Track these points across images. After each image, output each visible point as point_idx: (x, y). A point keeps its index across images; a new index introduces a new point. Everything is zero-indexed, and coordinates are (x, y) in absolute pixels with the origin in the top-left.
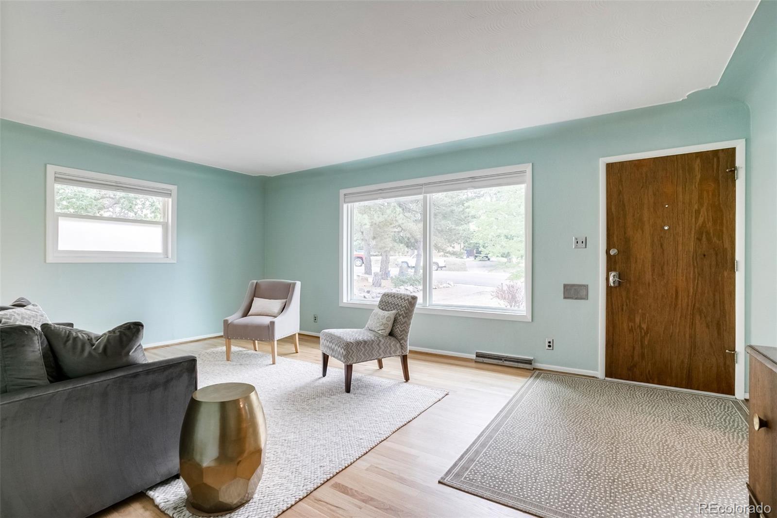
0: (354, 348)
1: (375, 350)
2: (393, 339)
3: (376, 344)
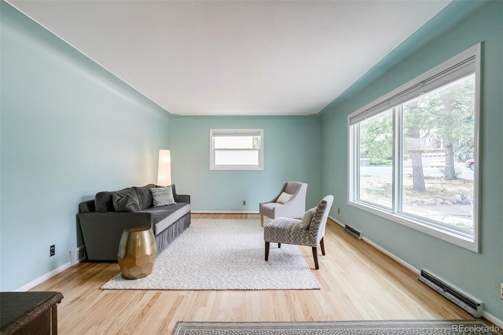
1: (285, 236)
2: (304, 231)
3: (286, 233)
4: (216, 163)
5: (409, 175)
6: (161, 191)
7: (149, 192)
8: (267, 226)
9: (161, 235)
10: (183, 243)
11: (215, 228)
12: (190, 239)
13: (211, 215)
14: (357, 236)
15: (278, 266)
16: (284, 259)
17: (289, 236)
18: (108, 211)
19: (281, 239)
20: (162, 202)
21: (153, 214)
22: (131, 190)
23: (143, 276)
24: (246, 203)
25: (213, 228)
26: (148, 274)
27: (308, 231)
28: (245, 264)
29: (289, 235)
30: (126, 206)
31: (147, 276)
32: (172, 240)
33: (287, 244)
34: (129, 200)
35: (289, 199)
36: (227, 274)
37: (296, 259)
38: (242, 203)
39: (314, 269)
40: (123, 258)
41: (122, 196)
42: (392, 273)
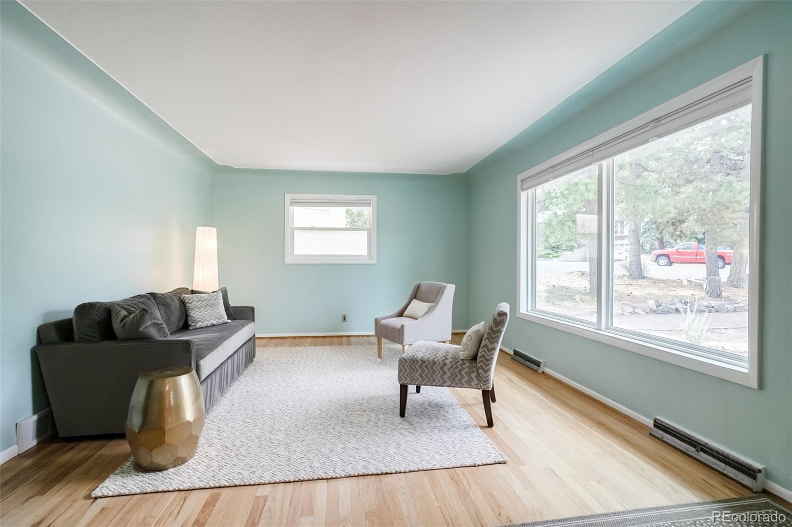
0: (407, 366)
1: (436, 374)
2: (468, 364)
3: (438, 367)
4: (296, 252)
5: (580, 273)
6: (203, 299)
7: (180, 302)
8: (403, 356)
9: (209, 380)
10: (247, 392)
11: (299, 362)
12: (259, 384)
13: (288, 340)
14: (535, 367)
15: (425, 424)
16: (431, 412)
17: (442, 373)
18: (102, 340)
19: (428, 378)
20: (205, 320)
21: (194, 342)
22: (145, 298)
23: (180, 461)
24: (347, 319)
25: (295, 362)
26: (188, 458)
27: (474, 364)
28: (367, 424)
29: (443, 371)
30: (140, 330)
31: (187, 461)
32: (227, 387)
33: (440, 387)
34: (147, 316)
35: (425, 311)
36: (340, 446)
37: (450, 411)
38: (341, 319)
39: (486, 427)
40: (137, 431)
41: (132, 310)
42: (607, 426)
